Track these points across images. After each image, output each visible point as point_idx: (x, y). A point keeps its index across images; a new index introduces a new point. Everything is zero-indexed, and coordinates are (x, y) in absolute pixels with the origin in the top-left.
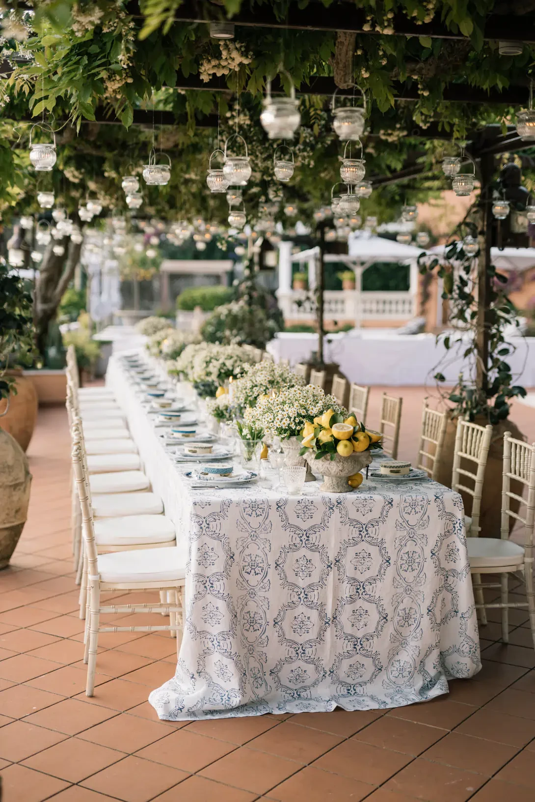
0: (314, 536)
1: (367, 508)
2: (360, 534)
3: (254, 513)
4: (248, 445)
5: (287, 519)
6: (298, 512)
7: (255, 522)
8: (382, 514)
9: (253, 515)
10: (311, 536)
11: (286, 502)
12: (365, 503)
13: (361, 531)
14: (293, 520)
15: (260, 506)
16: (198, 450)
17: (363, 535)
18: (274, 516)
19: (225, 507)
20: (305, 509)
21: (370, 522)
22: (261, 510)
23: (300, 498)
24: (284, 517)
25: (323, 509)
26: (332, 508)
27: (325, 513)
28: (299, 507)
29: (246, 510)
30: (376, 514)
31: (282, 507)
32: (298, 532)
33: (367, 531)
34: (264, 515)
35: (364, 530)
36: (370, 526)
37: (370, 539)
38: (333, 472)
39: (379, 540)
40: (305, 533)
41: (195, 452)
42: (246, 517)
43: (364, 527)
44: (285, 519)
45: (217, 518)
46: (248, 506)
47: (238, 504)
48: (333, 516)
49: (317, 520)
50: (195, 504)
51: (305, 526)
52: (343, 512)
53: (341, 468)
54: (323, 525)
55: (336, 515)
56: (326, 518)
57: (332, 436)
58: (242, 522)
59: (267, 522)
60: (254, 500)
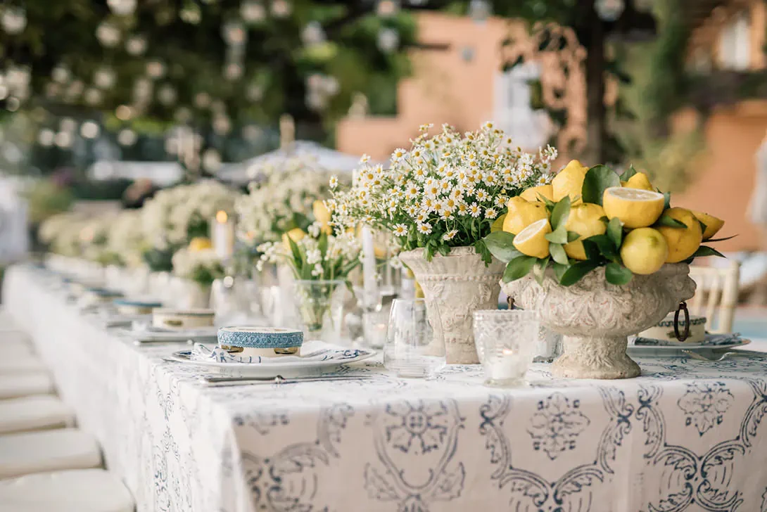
0: (575, 498)
1: (709, 416)
2: (688, 485)
3: (416, 441)
4: (315, 292)
5: (507, 453)
6: (537, 432)
7: (417, 466)
8: (743, 427)
9: (412, 449)
10: (566, 499)
11: (506, 408)
12: (707, 402)
13: (690, 477)
14: (525, 458)
15: (434, 422)
16: (184, 319)
17: (695, 484)
18: (473, 449)
19: (332, 427)
20: (557, 425)
21: (714, 450)
22: (436, 433)
23: (541, 393)
24: (498, 450)
25: (604, 420)
26: (625, 419)
27: (606, 433)
28: (540, 420)
29: (395, 434)
30: (729, 431)
31: (496, 422)
32: (533, 490)
33: (704, 474)
34: (443, 447)
35: (698, 474)
36: (712, 461)
37: (708, 495)
38: (603, 322)
39: (729, 497)
40: (551, 492)
41: (179, 324)
42: (394, 454)
43: (699, 464)
44: (501, 455)
45: (305, 460)
46: (398, 421)
47: (370, 417)
48: (628, 440)
49: (586, 452)
50: (239, 421)
51: (551, 472)
52: (653, 429)
53: (627, 309)
54: (601, 467)
55: (635, 436)
56: (610, 447)
57: (605, 220)
58: (382, 470)
59: (452, 466)
60: (416, 405)
